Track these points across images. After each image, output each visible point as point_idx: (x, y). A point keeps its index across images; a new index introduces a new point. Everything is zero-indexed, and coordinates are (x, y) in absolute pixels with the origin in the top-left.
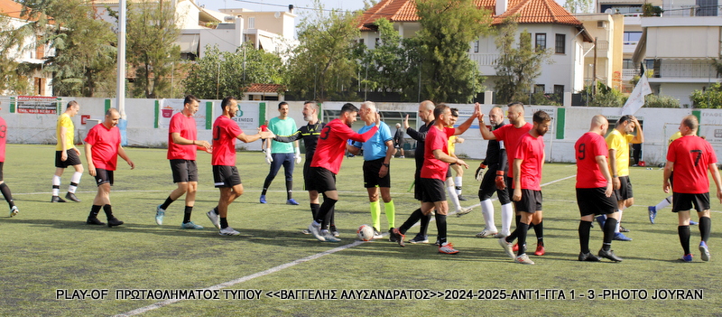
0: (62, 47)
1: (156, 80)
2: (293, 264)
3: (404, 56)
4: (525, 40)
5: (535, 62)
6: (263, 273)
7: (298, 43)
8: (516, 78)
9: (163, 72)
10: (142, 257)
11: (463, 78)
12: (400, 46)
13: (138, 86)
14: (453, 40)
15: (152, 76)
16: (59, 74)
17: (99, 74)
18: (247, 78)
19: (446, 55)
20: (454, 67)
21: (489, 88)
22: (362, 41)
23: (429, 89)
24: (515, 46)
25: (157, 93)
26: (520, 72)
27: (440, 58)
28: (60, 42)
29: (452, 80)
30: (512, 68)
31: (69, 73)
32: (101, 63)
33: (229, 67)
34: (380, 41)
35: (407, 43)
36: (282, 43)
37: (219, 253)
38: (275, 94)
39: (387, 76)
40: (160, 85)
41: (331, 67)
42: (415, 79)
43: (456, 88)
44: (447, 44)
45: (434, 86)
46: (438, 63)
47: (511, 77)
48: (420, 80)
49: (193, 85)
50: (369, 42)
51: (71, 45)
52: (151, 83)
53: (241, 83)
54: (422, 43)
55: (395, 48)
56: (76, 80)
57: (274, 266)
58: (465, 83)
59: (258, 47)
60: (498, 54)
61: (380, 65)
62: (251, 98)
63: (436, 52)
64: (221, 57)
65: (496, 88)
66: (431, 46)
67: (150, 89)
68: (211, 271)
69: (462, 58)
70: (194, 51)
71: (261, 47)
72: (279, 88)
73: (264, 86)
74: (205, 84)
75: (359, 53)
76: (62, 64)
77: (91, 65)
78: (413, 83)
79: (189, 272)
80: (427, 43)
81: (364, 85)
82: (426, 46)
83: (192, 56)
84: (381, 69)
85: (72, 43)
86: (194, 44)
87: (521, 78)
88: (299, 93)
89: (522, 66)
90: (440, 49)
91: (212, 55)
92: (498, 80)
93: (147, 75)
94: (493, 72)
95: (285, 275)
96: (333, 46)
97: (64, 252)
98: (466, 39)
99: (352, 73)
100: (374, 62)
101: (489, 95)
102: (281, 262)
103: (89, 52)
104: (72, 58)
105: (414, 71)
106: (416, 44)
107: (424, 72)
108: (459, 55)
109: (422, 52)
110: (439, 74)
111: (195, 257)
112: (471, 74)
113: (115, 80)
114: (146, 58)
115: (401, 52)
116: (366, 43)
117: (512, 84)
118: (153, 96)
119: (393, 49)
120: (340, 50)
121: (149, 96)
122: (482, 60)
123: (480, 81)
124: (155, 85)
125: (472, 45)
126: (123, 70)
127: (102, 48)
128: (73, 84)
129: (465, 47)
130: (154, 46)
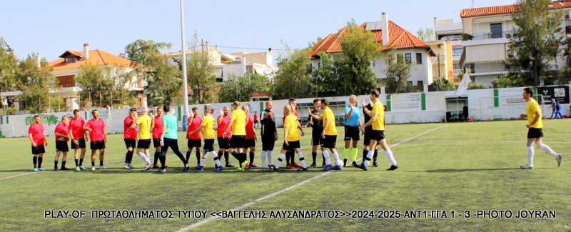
0: (152, 81)
1: (204, 94)
2: (309, 180)
3: (335, 72)
4: (399, 58)
5: (407, 70)
6: (295, 186)
7: (277, 69)
8: (397, 79)
9: (207, 90)
10: (233, 182)
11: (369, 81)
12: (332, 66)
13: (195, 97)
14: (362, 61)
15: (201, 92)
16: (152, 95)
17: (173, 93)
18: (251, 89)
19: (359, 69)
20: (364, 75)
21: (383, 85)
22: (311, 65)
23: (351, 88)
24: (395, 61)
25: (205, 101)
26: (399, 76)
27: (356, 71)
28: (151, 78)
29: (363, 82)
30: (395, 74)
31: (157, 94)
32: (173, 87)
33: (241, 84)
34: (321, 64)
35: (336, 64)
36: (268, 69)
37: (269, 178)
38: (267, 97)
39: (327, 83)
40: (206, 97)
41: (297, 80)
42: (342, 83)
43: (366, 86)
44: (359, 63)
45: (354, 87)
46: (354, 74)
47: (394, 78)
48: (345, 84)
49: (223, 95)
50: (315, 65)
51: (157, 79)
52: (202, 96)
53: (248, 92)
54: (345, 64)
55: (330, 67)
56: (161, 98)
57: (299, 182)
58: (370, 84)
59: (254, 72)
60: (386, 67)
61: (323, 77)
62: (254, 100)
63: (353, 67)
64: (236, 79)
65: (387, 85)
66: (350, 65)
67: (201, 99)
68: (270, 186)
69: (367, 70)
70: (220, 77)
71: (256, 72)
72: (269, 94)
73: (261, 93)
74: (229, 94)
75: (310, 71)
76: (153, 90)
77: (168, 89)
78: (341, 85)
79: (260, 187)
80: (348, 63)
81: (315, 89)
82: (347, 65)
83: (220, 80)
84: (323, 79)
85: (158, 78)
86: (220, 73)
87: (400, 79)
88: (280, 95)
89: (401, 72)
90: (355, 66)
91: (231, 78)
92: (388, 80)
93: (199, 92)
94: (385, 77)
95: (307, 186)
96: (297, 69)
97: (193, 182)
98: (369, 60)
99: (308, 82)
100: (319, 76)
101: (383, 89)
102: (302, 180)
103: (167, 82)
104: (158, 87)
105: (341, 79)
106: (341, 64)
107: (347, 79)
108: (366, 69)
109: (345, 68)
110: (356, 80)
111: (259, 180)
112: (372, 78)
113: (182, 96)
114: (197, 83)
115: (334, 69)
116: (313, 65)
117: (395, 82)
118: (202, 103)
119: (329, 68)
120: (301, 71)
121: (201, 103)
122: (378, 70)
123: (378, 82)
124: (204, 97)
125: (372, 62)
126: (186, 90)
127: (174, 80)
128: (159, 100)
129: (369, 64)
130: (202, 76)
